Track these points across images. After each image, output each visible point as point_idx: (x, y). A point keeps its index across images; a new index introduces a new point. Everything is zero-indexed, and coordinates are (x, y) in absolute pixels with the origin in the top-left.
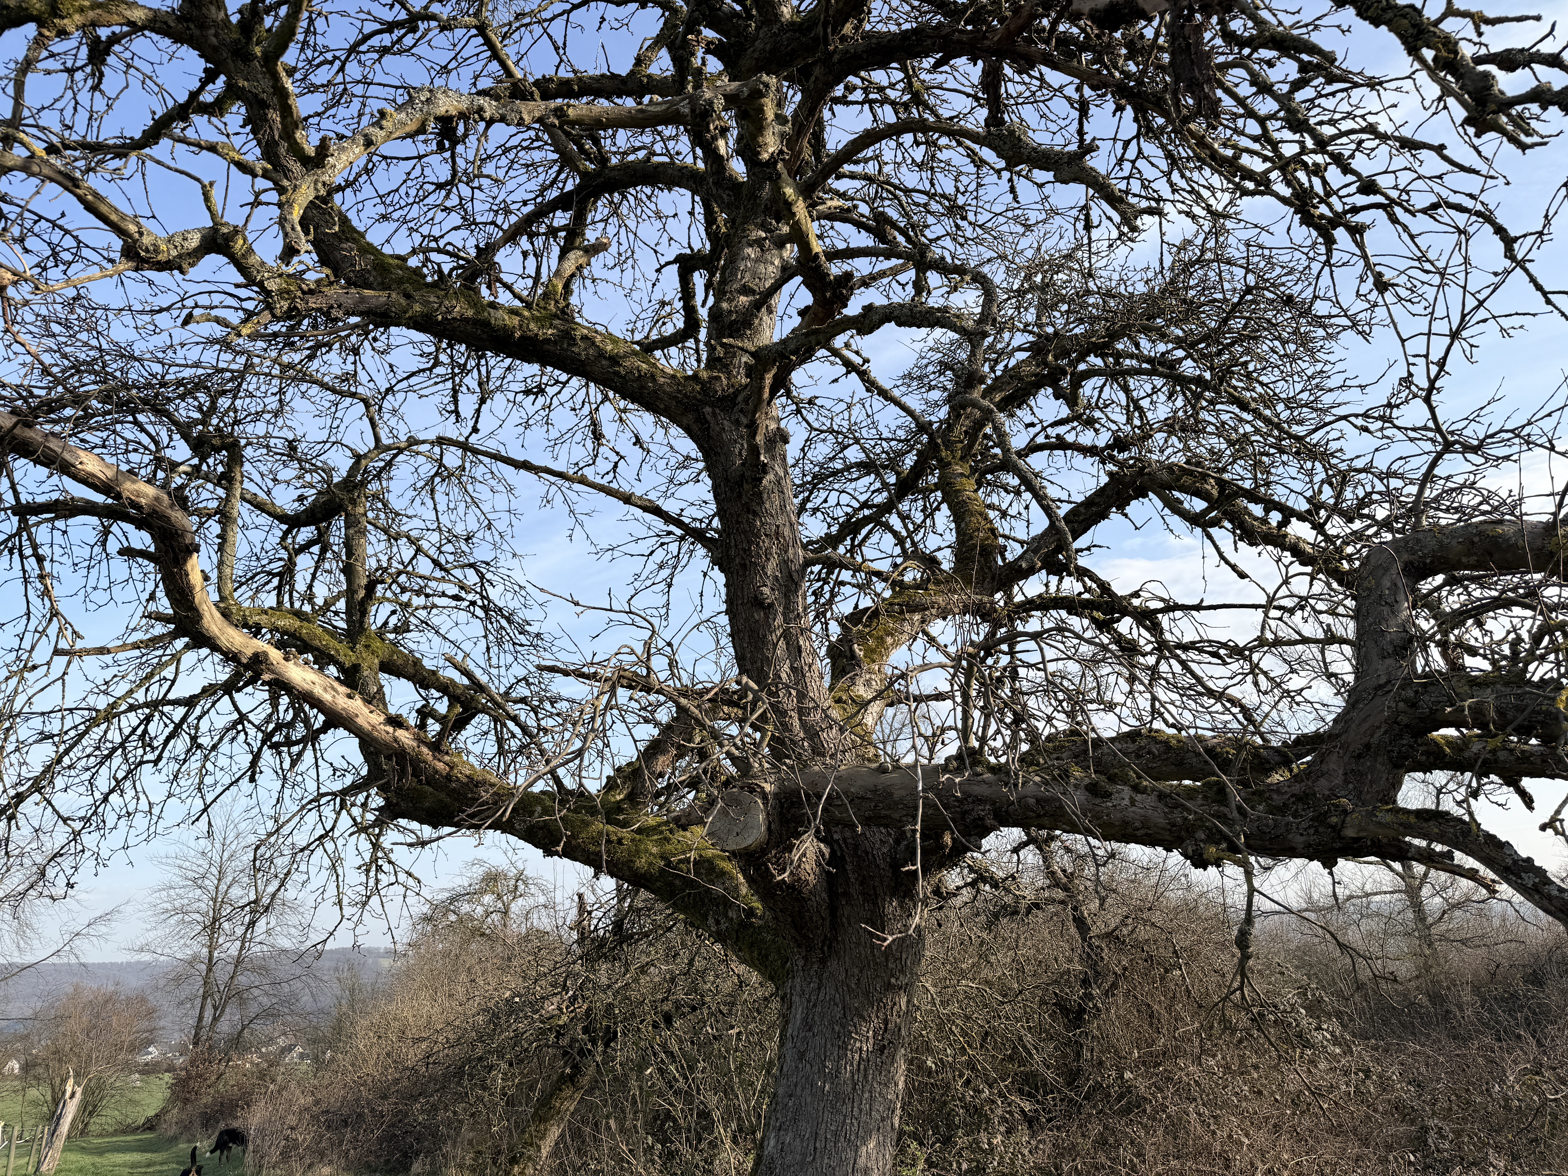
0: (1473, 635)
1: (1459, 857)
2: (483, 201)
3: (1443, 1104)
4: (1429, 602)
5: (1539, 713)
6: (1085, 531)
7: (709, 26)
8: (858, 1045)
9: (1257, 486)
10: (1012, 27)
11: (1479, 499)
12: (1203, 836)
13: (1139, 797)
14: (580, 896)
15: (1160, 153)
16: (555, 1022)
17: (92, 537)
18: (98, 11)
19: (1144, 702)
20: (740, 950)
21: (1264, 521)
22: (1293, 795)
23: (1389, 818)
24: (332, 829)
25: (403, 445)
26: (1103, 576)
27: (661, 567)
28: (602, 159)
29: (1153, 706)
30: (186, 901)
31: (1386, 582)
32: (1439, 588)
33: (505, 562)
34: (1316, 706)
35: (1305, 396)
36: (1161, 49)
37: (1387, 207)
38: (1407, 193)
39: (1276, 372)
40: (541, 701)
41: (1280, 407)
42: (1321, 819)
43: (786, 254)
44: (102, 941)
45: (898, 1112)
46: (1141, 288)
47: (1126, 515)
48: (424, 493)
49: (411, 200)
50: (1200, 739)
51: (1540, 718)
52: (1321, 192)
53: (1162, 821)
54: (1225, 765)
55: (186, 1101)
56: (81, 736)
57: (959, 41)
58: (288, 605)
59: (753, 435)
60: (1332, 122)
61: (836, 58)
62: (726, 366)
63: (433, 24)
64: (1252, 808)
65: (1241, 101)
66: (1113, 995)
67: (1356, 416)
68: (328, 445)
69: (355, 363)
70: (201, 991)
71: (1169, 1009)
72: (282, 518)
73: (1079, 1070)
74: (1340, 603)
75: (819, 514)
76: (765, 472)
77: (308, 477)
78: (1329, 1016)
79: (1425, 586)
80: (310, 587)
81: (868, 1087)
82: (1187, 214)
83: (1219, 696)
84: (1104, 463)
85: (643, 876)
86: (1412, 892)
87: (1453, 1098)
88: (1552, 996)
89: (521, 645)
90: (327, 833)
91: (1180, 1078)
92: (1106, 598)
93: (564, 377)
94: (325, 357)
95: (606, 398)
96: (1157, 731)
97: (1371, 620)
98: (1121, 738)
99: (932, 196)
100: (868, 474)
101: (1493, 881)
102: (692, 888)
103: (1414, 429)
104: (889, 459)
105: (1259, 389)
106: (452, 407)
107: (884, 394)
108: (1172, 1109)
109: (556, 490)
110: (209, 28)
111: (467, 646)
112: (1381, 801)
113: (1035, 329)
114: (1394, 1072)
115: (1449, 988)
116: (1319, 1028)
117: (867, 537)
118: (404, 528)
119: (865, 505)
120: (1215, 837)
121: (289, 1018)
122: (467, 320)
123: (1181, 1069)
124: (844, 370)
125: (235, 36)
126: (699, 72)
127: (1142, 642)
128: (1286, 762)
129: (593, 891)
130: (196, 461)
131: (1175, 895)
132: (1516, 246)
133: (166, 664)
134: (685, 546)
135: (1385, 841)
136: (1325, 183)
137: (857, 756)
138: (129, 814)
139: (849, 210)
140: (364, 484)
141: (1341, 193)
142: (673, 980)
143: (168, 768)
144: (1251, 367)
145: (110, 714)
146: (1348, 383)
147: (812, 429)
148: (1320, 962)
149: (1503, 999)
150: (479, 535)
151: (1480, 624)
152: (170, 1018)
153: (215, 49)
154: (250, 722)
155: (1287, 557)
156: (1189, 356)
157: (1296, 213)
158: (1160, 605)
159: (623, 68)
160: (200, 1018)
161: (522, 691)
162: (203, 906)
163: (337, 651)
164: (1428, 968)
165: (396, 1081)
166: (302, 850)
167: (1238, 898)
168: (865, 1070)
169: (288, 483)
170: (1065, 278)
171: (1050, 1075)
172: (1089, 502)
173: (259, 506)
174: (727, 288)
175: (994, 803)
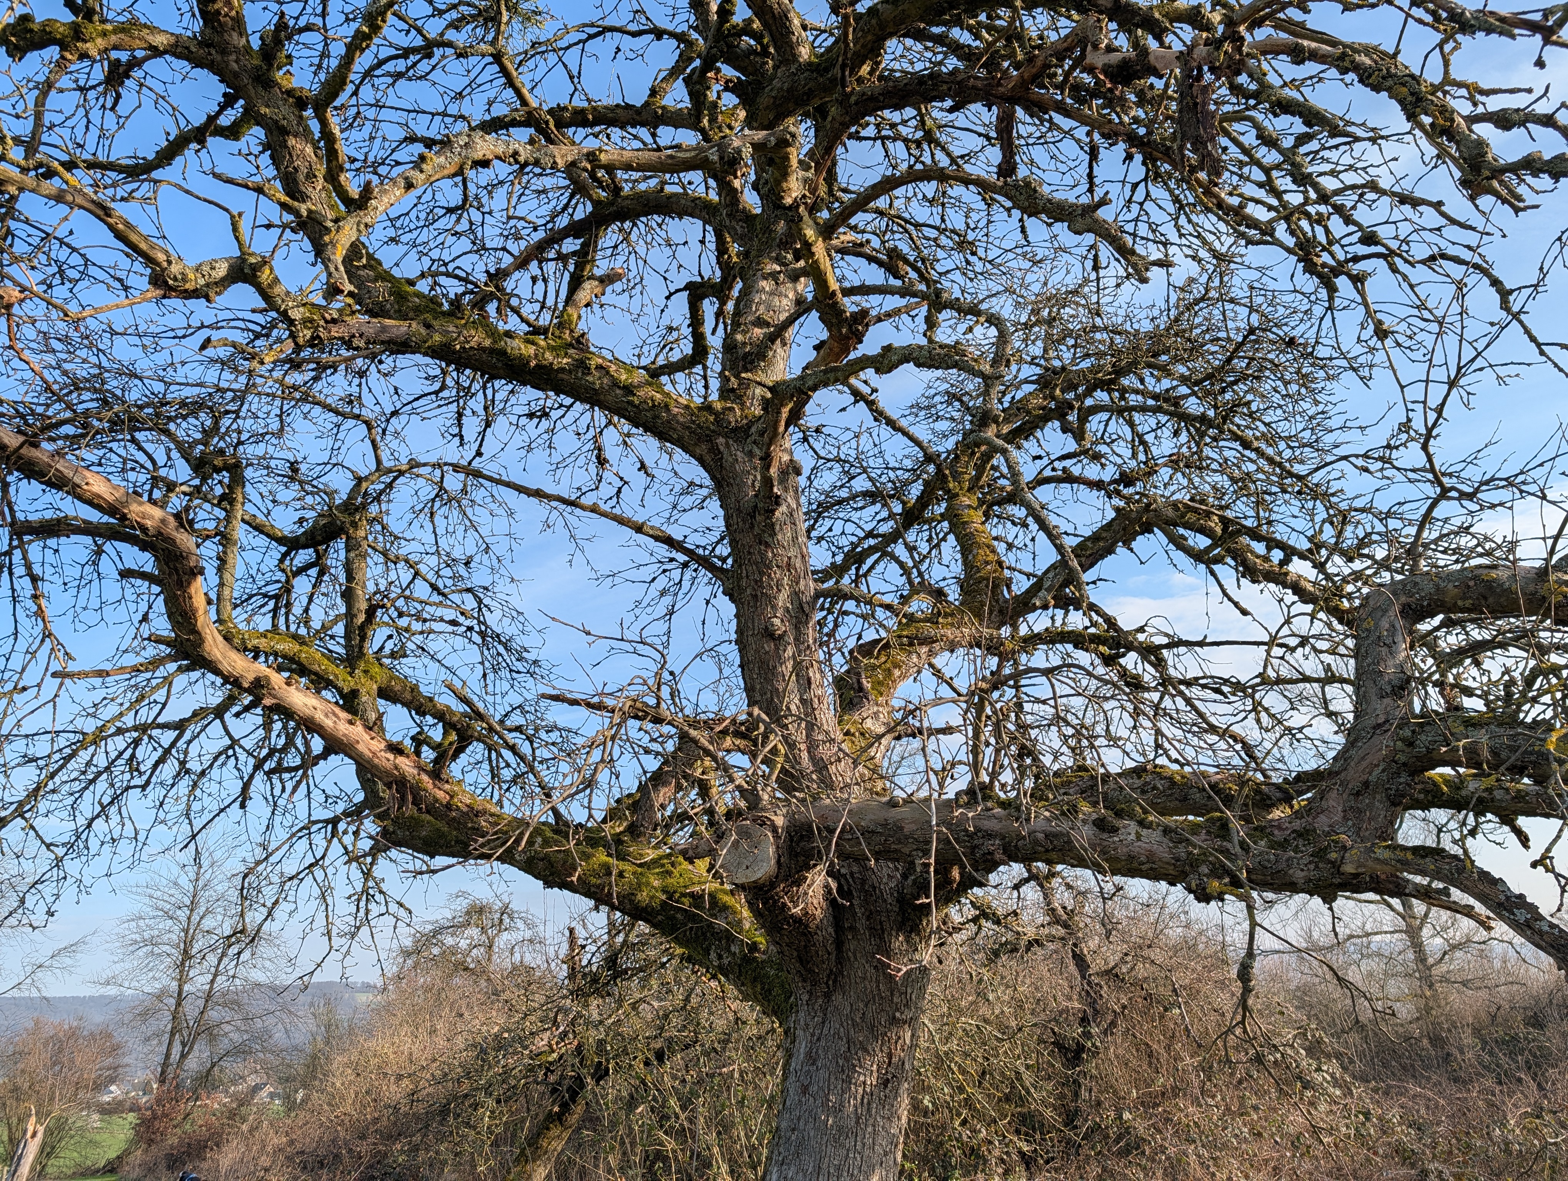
0: (1471, 676)
1: (1457, 895)
2: (493, 226)
3: (1443, 1146)
4: (1428, 641)
5: (1531, 753)
6: (1092, 565)
7: (727, 62)
8: (862, 1078)
9: (1260, 525)
10: (1026, 75)
11: (1475, 542)
12: (1206, 871)
13: (1144, 832)
14: (571, 931)
15: (1166, 195)
16: (543, 1058)
17: (84, 555)
18: (122, 36)
19: (1148, 738)
20: (743, 984)
21: (1266, 559)
22: (1294, 831)
23: (1387, 854)
24: (323, 857)
25: (404, 468)
26: (1109, 612)
27: (663, 593)
28: (616, 190)
29: (1156, 740)
30: (156, 933)
31: (1385, 624)
32: (1437, 629)
33: (502, 587)
34: (1316, 743)
35: (1307, 434)
36: (1171, 98)
37: (1388, 256)
38: (1407, 244)
39: (1279, 412)
40: (536, 730)
41: (1282, 445)
42: (1320, 854)
43: (800, 287)
44: (66, 975)
45: (901, 1147)
46: (1146, 326)
47: (1131, 550)
48: (422, 516)
49: (422, 223)
50: (1204, 775)
51: (1533, 758)
52: (1324, 241)
53: (1167, 856)
54: (1228, 800)
55: (151, 1142)
56: (67, 759)
57: (974, 87)
58: (283, 627)
59: (767, 467)
60: (1333, 173)
61: (853, 99)
62: (740, 397)
63: (449, 51)
64: (1255, 843)
65: (1245, 151)
66: (1112, 1034)
67: (1357, 456)
68: (329, 467)
69: (360, 385)
70: (170, 1026)
71: (1168, 1048)
72: (281, 540)
73: (1077, 1110)
74: (1342, 643)
75: (823, 543)
76: (778, 504)
77: (309, 500)
78: (1328, 1056)
79: (1424, 627)
80: (306, 610)
81: (871, 1121)
82: (1194, 258)
83: (1224, 733)
84: (1110, 497)
85: (645, 909)
86: (1413, 933)
87: (1454, 1141)
88: (1551, 1039)
89: (518, 672)
90: (317, 862)
91: (1180, 1119)
92: (1112, 633)
93: (568, 401)
94: (330, 379)
95: (610, 423)
96: (1162, 767)
97: (1369, 660)
98: (1126, 774)
99: (942, 231)
100: (873, 503)
101: (1488, 918)
102: (694, 922)
103: (1414, 471)
104: (895, 488)
105: (1262, 428)
106: (456, 430)
107: (891, 423)
108: (1171, 1151)
109: (556, 514)
110: (230, 54)
111: (463, 673)
112: (1379, 838)
113: (1042, 362)
114: (1394, 1115)
115: (1449, 1031)
116: (1319, 1069)
117: (872, 567)
118: (402, 552)
119: (870, 534)
120: (1219, 871)
121: (261, 1055)
122: (484, 349)
123: (1181, 1110)
124: (852, 399)
125: (256, 62)
126: (715, 105)
127: (1147, 678)
128: (1288, 799)
129: (584, 926)
130: (197, 482)
131: (1175, 933)
132: (1511, 298)
133: (158, 687)
134: (689, 574)
135: (1383, 877)
136: (1327, 231)
137: (866, 789)
138: (114, 840)
139: (861, 245)
140: (364, 506)
141: (1343, 242)
142: (666, 1016)
143: (155, 793)
144: (1254, 407)
145: (99, 737)
146: (1348, 424)
147: (820, 457)
148: (1320, 1003)
149: (1504, 1042)
150: (477, 559)
151: (1477, 664)
152: (134, 1055)
153: (236, 75)
154: (241, 747)
155: (1290, 597)
156: (1194, 393)
157: (1299, 261)
158: (1165, 641)
159: (638, 98)
160: (168, 1055)
161: (517, 719)
162: (175, 937)
163: (336, 676)
164: (1428, 1010)
165: (376, 1120)
166: (291, 879)
167: (1237, 938)
168: (869, 1104)
169: (287, 505)
170: (1073, 312)
171: (1049, 1113)
172: (1095, 537)
173: (259, 529)
174: (742, 320)
175: (1003, 838)
